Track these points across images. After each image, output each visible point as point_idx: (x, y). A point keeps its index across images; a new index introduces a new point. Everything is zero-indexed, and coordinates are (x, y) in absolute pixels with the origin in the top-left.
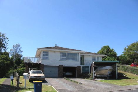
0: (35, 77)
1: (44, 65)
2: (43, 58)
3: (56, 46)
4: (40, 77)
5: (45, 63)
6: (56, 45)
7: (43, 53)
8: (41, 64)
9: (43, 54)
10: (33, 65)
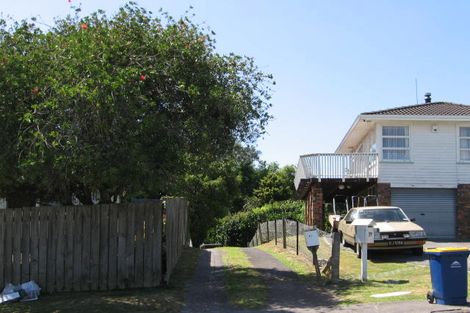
0: (386, 237)
1: (392, 186)
2: (385, 157)
3: (428, 100)
4: (408, 236)
5: (396, 176)
6: (428, 95)
7: (384, 134)
8: (379, 182)
9: (384, 139)
10: (341, 187)
